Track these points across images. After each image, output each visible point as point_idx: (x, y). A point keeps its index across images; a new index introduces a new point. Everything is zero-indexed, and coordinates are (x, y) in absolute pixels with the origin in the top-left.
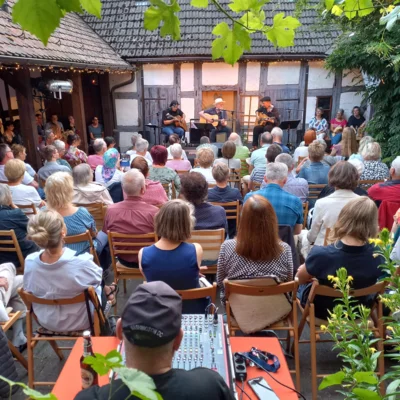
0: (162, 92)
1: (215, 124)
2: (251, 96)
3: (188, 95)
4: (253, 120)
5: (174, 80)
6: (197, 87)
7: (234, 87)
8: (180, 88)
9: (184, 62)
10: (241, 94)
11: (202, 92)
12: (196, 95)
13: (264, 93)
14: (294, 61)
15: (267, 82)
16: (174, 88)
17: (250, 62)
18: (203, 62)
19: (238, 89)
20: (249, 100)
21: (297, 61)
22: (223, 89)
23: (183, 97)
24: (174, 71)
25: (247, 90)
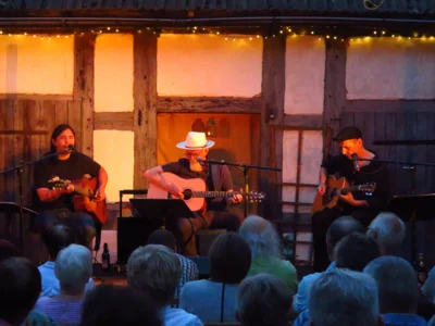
0: (39, 113)
1: (195, 205)
2: (301, 129)
3: (116, 121)
4: (308, 197)
5: (76, 79)
6: (143, 101)
7: (251, 102)
8: (91, 101)
9: (105, 31)
10: (271, 122)
11: (158, 113)
12: (140, 124)
13: (338, 122)
14: (420, 36)
15: (346, 92)
16: (73, 101)
17: (295, 36)
18: (159, 32)
19: (264, 107)
20: (296, 141)
21: (428, 36)
22: (220, 106)
23: (100, 128)
24: (76, 55)
25: (287, 112)
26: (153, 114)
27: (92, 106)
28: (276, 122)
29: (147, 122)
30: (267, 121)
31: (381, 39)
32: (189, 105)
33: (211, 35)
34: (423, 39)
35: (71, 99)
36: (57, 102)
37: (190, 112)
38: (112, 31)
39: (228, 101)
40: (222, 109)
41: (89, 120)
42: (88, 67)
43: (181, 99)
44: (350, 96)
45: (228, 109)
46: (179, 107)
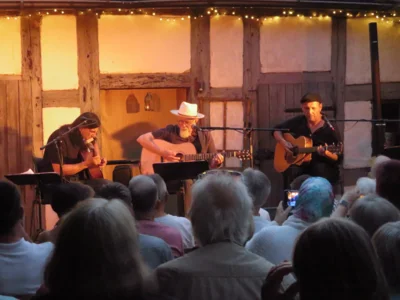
3: (62, 98)
5: (24, 59)
6: (86, 79)
7: (183, 77)
8: (39, 79)
9: (52, 13)
10: (200, 95)
11: (101, 89)
12: (85, 100)
13: (256, 93)
14: (318, 16)
15: (260, 66)
16: (23, 81)
17: (217, 16)
18: (100, 13)
19: (193, 82)
20: (221, 111)
21: (324, 16)
22: (155, 82)
23: (48, 105)
24: (23, 36)
25: (213, 85)
26: (96, 91)
27: (40, 84)
28: (204, 95)
29: (91, 99)
30: (196, 94)
31: (288, 18)
32: (128, 82)
33: (146, 16)
34: (321, 18)
35: (20, 78)
36: (8, 82)
37: (130, 88)
38: (59, 13)
39: (162, 77)
40: (158, 85)
41: (37, 98)
42: (35, 48)
43: (121, 76)
44: (265, 70)
45: (162, 84)
46: (120, 84)
